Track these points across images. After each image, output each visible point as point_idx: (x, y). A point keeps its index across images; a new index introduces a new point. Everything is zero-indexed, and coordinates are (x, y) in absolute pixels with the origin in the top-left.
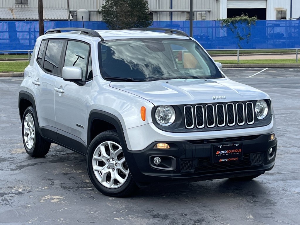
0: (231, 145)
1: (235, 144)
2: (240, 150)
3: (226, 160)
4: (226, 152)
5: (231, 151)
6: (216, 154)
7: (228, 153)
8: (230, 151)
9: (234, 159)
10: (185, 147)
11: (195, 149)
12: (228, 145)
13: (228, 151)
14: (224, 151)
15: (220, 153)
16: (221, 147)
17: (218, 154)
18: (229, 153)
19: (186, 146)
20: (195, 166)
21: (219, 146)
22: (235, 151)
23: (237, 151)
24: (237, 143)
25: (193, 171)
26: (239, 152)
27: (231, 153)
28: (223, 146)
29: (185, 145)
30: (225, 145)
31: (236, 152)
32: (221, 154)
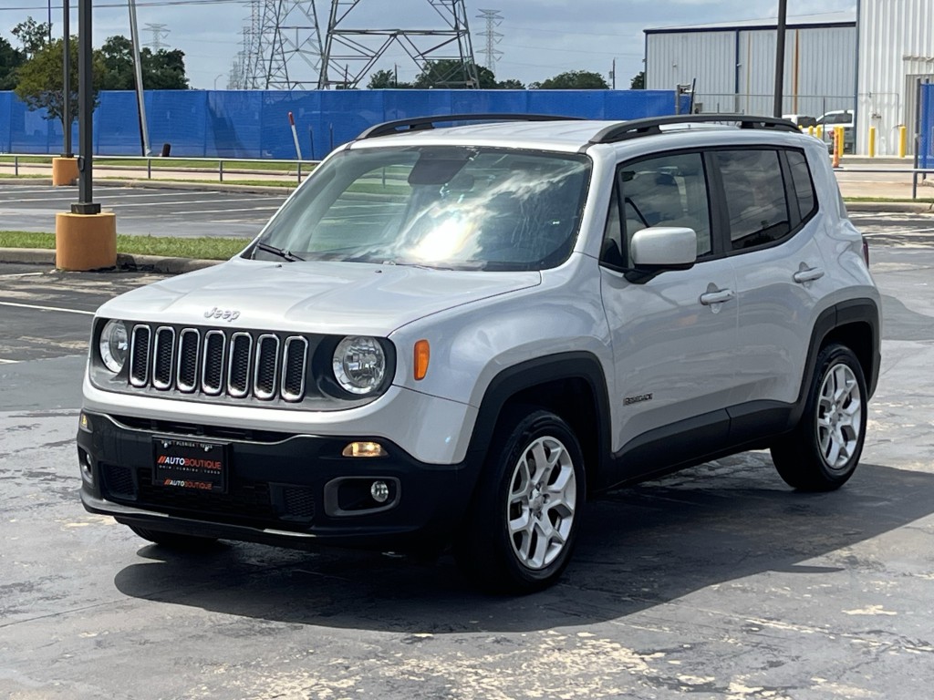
0: (193, 445)
1: (203, 443)
2: (218, 465)
3: (182, 483)
4: (182, 461)
5: (195, 462)
6: (159, 462)
7: (187, 467)
8: (192, 463)
9: (203, 486)
10: (102, 430)
12: (186, 444)
13: (189, 462)
14: (177, 459)
15: (167, 461)
16: (167, 446)
17: (164, 464)
18: (189, 467)
20: (135, 486)
21: (162, 442)
22: (206, 464)
23: (210, 467)
24: (210, 444)
26: (217, 470)
27: (195, 467)
28: (172, 443)
29: (103, 426)
30: (178, 443)
31: (208, 469)
32: (170, 465)
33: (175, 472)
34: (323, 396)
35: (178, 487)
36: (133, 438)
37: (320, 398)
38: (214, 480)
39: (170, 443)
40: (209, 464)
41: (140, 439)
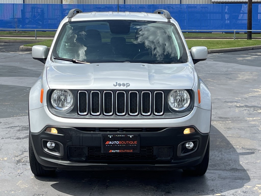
0: (124, 136)
1: (129, 135)
2: (135, 142)
3: (118, 151)
4: (118, 142)
5: (124, 142)
6: (106, 144)
7: (120, 144)
9: (128, 151)
10: (71, 134)
11: (83, 137)
12: (120, 136)
13: (121, 143)
14: (115, 142)
15: (110, 143)
16: (110, 137)
17: (108, 144)
19: (73, 132)
20: (85, 154)
21: (108, 136)
22: (130, 142)
23: (132, 143)
24: (132, 135)
25: (84, 159)
26: (135, 144)
27: (124, 144)
28: (113, 136)
29: (71, 132)
30: (116, 136)
31: (130, 144)
32: (112, 144)
33: (114, 147)
34: (172, 113)
35: (116, 153)
36: (90, 135)
37: (171, 113)
38: (133, 148)
39: (112, 136)
40: (131, 142)
41: (94, 136)
